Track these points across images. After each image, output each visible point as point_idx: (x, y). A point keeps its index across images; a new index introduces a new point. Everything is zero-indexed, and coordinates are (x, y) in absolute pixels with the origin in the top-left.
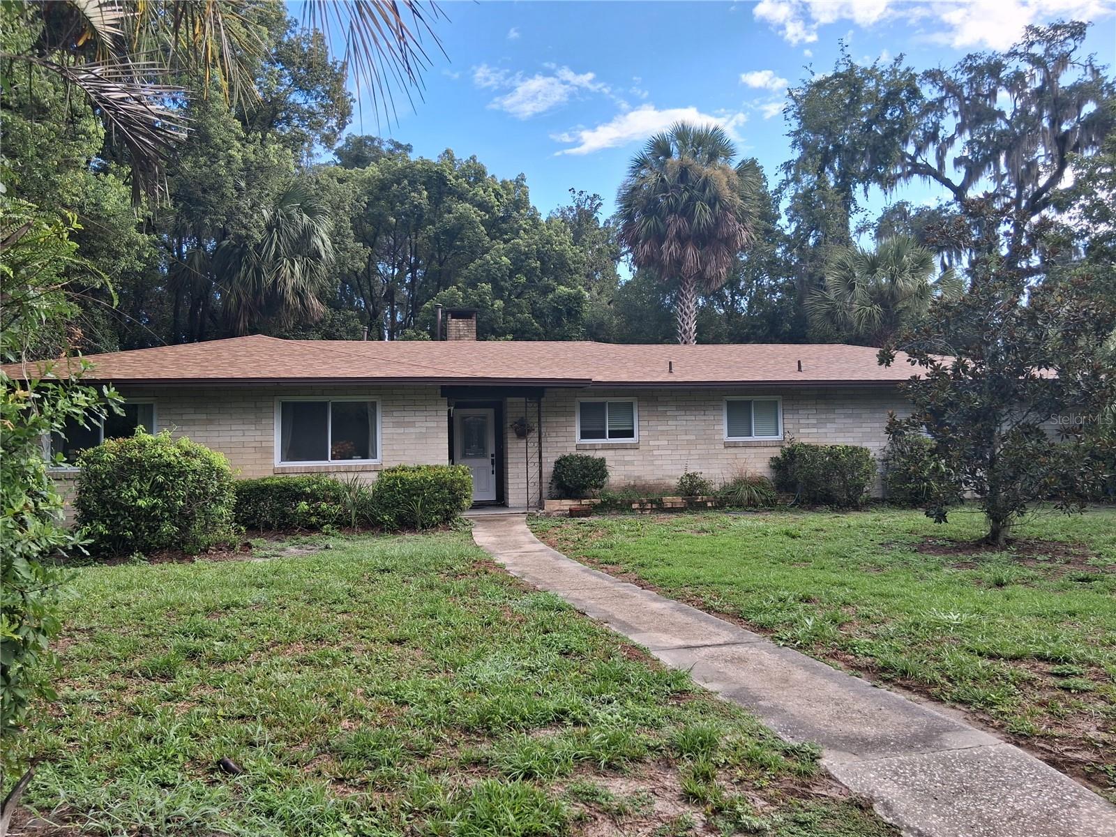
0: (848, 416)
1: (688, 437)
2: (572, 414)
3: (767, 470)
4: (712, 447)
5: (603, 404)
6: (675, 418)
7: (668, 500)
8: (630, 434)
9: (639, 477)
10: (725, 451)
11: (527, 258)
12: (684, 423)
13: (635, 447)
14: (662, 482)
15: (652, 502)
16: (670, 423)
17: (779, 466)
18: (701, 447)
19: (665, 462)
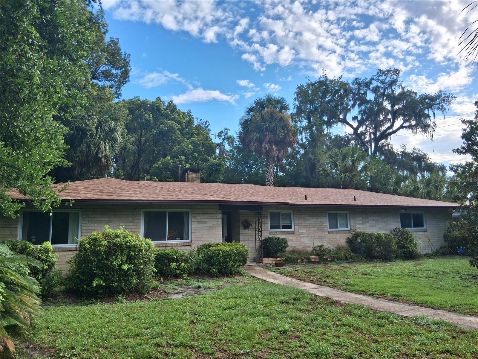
0: (373, 220)
1: (314, 229)
2: (267, 218)
3: (345, 243)
4: (324, 233)
5: (279, 214)
6: (308, 220)
7: (313, 258)
8: (290, 227)
9: (295, 247)
10: (329, 235)
11: (199, 146)
12: (312, 222)
13: (293, 233)
14: (304, 249)
15: (306, 258)
16: (307, 222)
17: (350, 242)
18: (319, 233)
19: (305, 240)
